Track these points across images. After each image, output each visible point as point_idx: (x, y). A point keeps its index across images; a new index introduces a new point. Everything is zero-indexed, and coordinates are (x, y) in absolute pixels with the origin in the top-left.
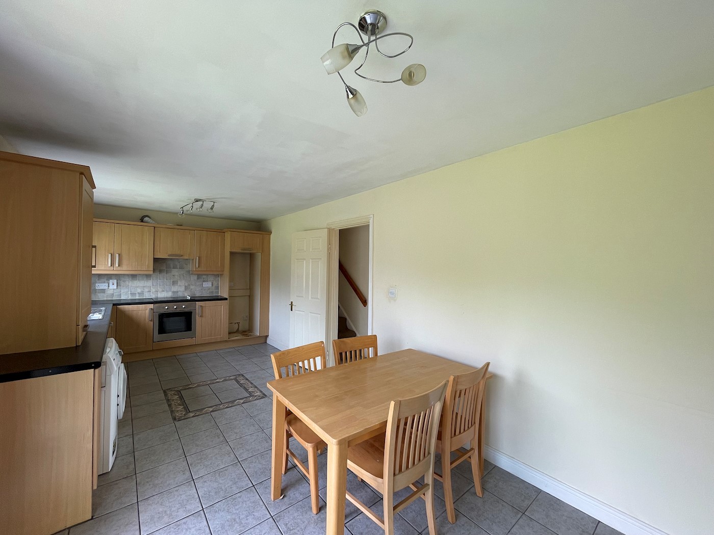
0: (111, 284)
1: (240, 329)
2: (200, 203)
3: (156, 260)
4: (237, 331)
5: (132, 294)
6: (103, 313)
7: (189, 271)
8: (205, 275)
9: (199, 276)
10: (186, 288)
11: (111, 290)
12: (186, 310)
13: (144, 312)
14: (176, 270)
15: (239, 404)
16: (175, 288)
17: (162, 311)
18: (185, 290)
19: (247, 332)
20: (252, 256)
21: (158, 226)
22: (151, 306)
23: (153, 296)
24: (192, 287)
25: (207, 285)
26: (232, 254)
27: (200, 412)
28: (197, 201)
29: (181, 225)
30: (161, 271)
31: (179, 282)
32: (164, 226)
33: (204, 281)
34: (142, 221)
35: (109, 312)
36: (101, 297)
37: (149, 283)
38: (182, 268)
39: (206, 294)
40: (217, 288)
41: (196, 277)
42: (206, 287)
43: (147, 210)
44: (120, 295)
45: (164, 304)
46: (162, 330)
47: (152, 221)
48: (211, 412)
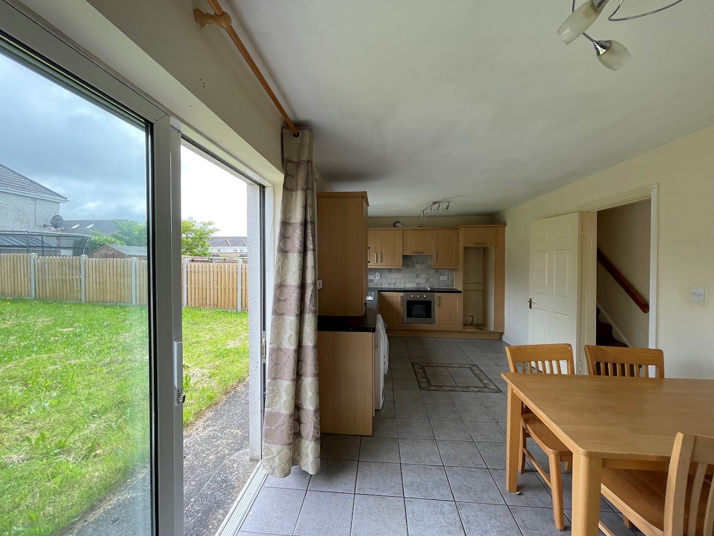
0: (376, 276)
1: (474, 322)
2: (437, 205)
3: (404, 257)
4: (472, 324)
5: (390, 284)
6: (373, 296)
7: (428, 266)
8: (441, 269)
9: (437, 270)
10: (427, 280)
11: (376, 280)
12: (429, 299)
13: (396, 299)
14: (418, 265)
15: (473, 392)
16: (418, 281)
17: (410, 299)
18: (426, 282)
19: (482, 325)
20: (485, 250)
21: (405, 229)
22: (402, 294)
23: (403, 287)
24: (431, 280)
25: (444, 278)
26: (465, 249)
27: (439, 388)
28: (434, 203)
29: (422, 227)
30: (408, 266)
31: (421, 276)
32: (409, 229)
33: (441, 275)
34: (394, 226)
35: (377, 296)
36: (371, 285)
37: (400, 276)
38: (423, 263)
39: (443, 287)
40: (452, 281)
41: (434, 271)
42: (442, 281)
43: (398, 217)
44: (382, 285)
45: (410, 293)
46: (410, 314)
47: (401, 226)
48: (450, 391)
